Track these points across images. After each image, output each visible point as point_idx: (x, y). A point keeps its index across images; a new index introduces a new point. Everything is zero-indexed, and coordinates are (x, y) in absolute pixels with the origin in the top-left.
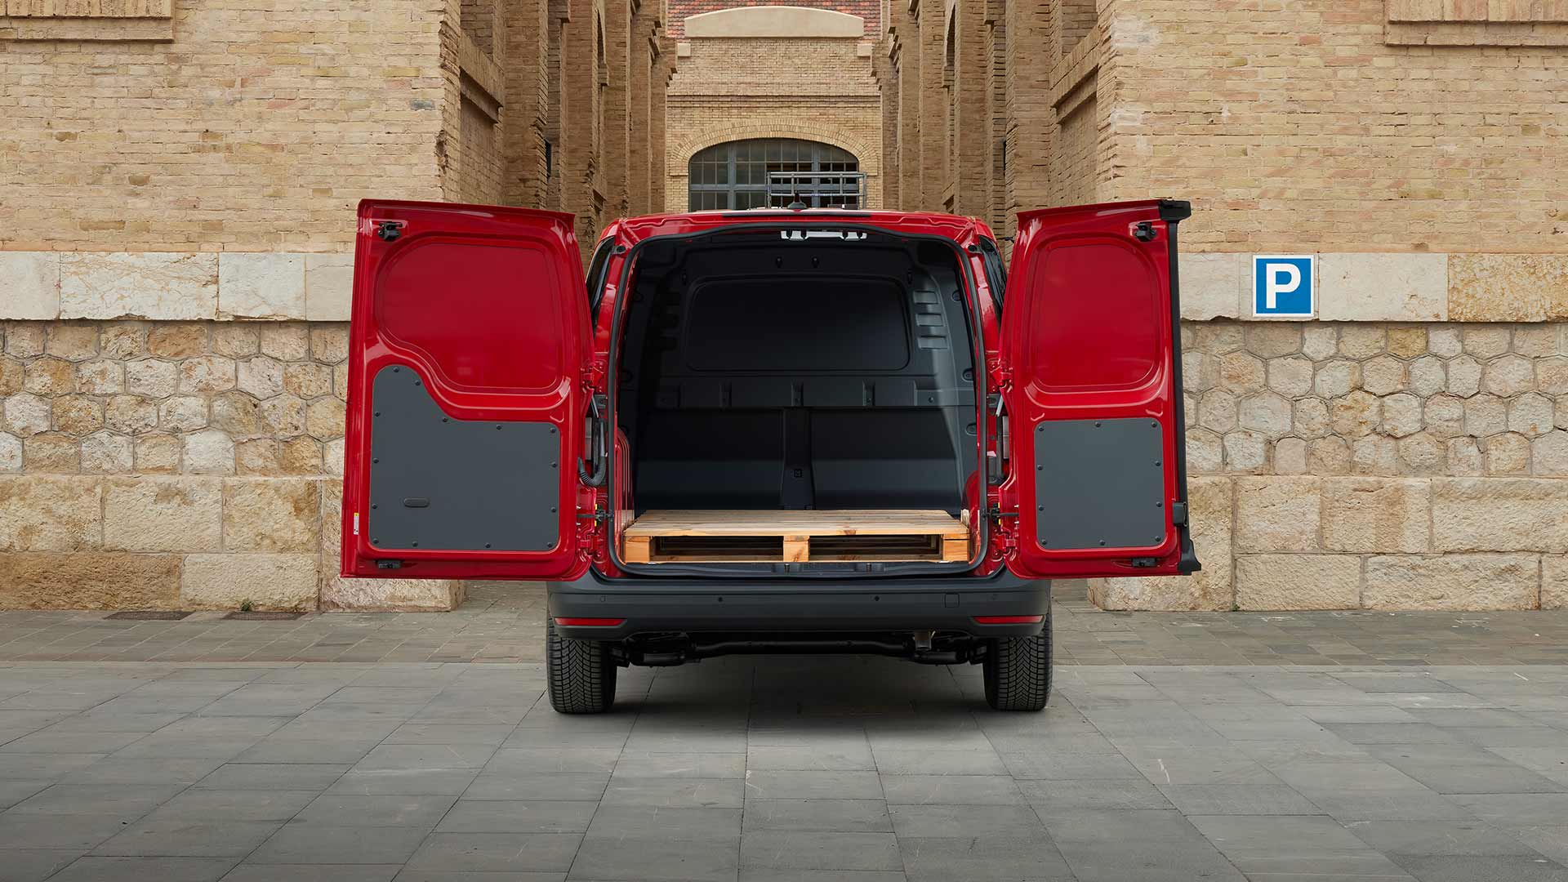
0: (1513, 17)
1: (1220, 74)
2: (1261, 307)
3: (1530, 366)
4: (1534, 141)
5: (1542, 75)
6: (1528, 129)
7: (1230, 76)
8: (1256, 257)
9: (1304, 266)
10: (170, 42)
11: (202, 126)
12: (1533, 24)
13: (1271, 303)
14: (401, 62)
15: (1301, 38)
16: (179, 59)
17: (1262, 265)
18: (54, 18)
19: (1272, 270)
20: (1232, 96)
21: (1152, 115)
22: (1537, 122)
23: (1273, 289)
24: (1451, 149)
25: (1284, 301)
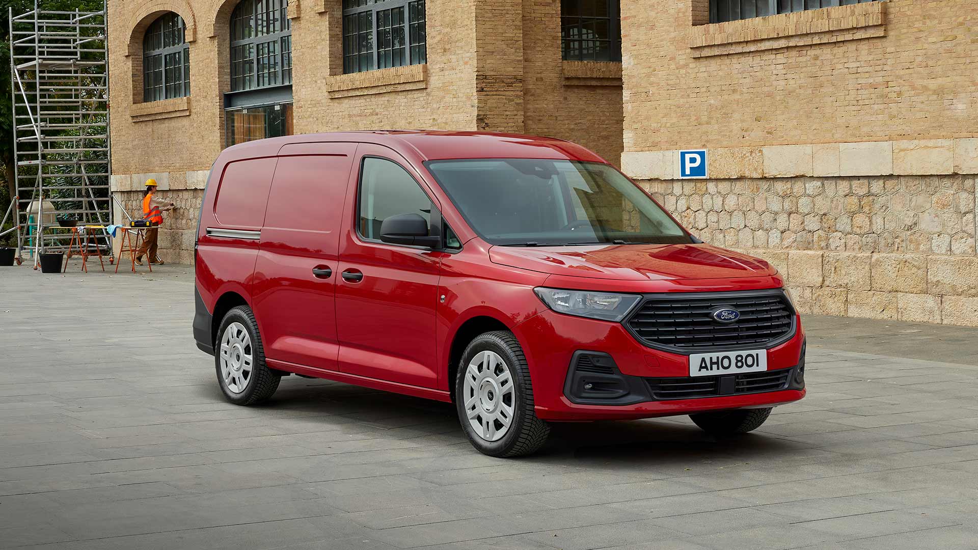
0: (722, 41)
1: (648, 76)
2: (683, 174)
3: (736, 198)
4: (737, 96)
5: (738, 66)
6: (734, 91)
7: (651, 76)
8: (680, 151)
9: (702, 154)
10: (426, 88)
11: (432, 117)
12: (731, 44)
13: (688, 172)
14: (468, 91)
15: (670, 58)
16: (428, 94)
17: (683, 154)
18: (404, 83)
19: (688, 157)
20: (651, 84)
21: (632, 94)
22: (737, 87)
23: (688, 165)
24: (712, 102)
25: (694, 171)
